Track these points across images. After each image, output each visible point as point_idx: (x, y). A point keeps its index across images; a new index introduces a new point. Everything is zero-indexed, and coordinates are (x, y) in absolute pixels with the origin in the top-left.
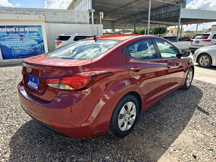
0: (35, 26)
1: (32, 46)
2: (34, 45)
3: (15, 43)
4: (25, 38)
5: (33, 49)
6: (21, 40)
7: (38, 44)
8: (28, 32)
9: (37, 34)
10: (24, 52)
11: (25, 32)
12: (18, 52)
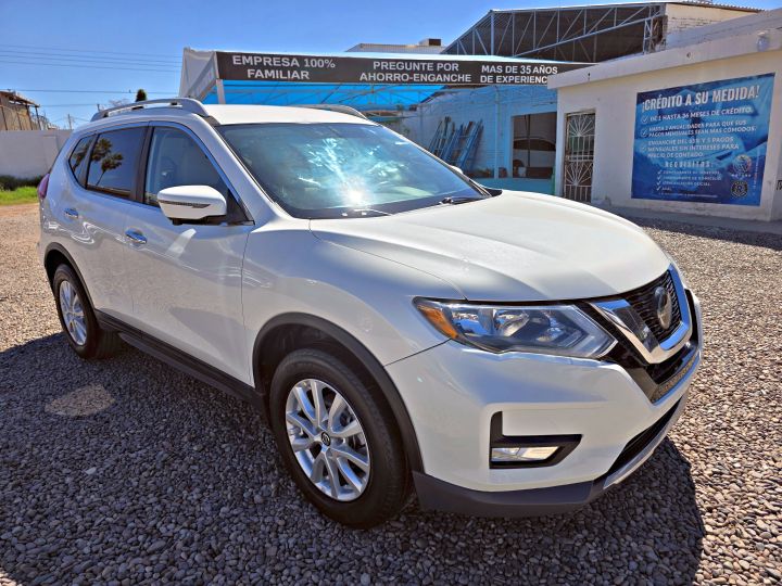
0: (751, 78)
1: (720, 158)
2: (729, 154)
3: (671, 146)
4: (705, 128)
5: (721, 171)
6: (690, 136)
7: (743, 149)
8: (719, 107)
9: (749, 109)
10: (691, 181)
11: (710, 107)
12: (673, 179)
